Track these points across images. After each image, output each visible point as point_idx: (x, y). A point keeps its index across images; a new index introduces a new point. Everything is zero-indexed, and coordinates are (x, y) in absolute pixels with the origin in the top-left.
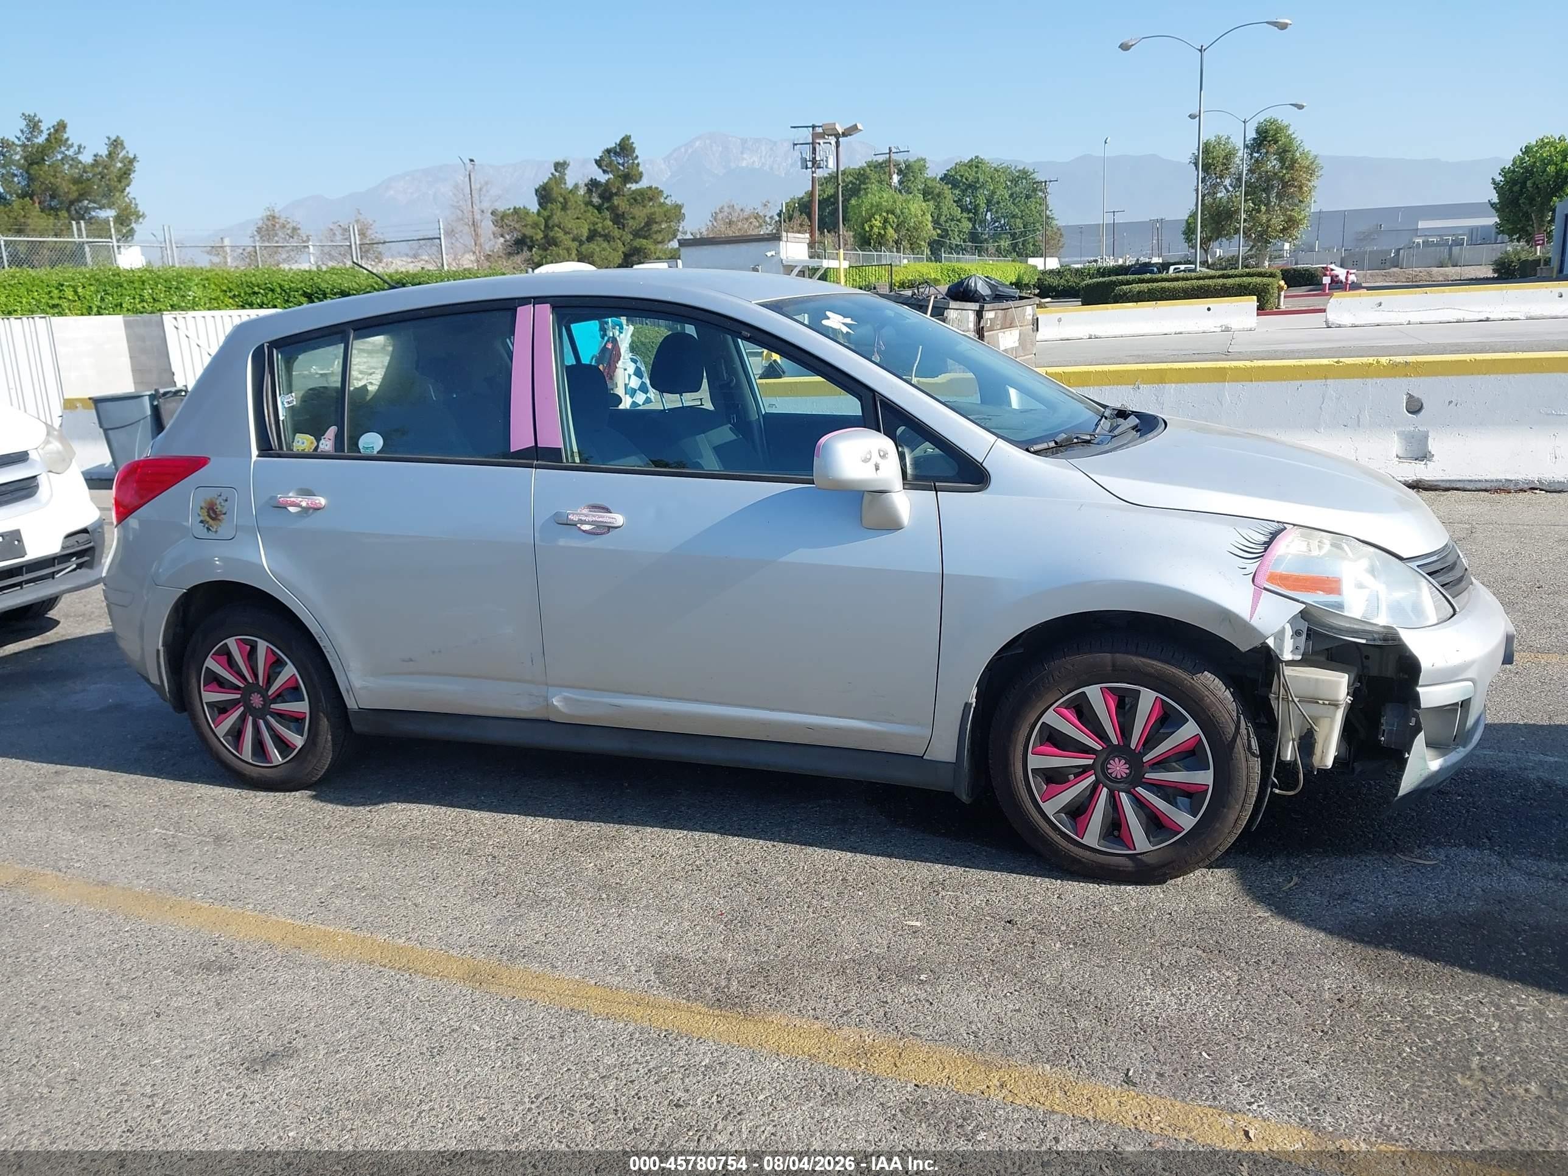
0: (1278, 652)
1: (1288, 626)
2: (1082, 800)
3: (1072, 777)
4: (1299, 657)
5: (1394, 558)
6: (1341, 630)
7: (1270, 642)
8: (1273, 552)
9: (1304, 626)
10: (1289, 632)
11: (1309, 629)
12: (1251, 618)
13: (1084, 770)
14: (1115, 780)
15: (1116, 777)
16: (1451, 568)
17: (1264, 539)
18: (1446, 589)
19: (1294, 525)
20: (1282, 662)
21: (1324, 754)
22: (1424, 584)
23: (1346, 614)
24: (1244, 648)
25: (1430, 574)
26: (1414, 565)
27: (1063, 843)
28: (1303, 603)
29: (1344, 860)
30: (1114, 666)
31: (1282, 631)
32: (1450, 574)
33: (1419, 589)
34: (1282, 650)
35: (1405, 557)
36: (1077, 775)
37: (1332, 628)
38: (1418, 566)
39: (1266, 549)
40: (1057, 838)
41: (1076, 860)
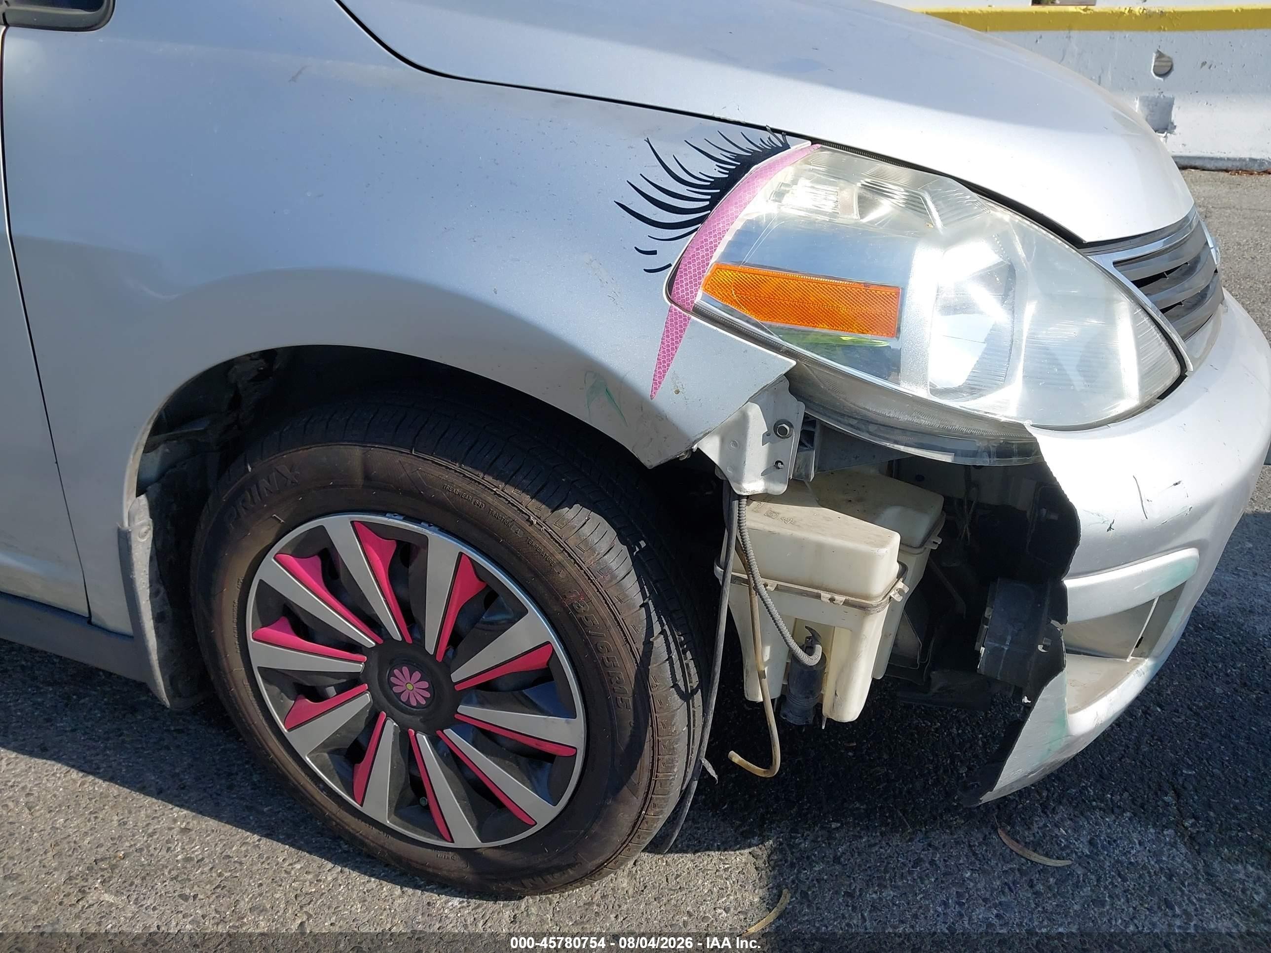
0: (729, 472)
1: (755, 412)
2: (354, 737)
3: (331, 691)
4: (781, 488)
5: (1058, 241)
6: (889, 428)
7: (711, 448)
8: (733, 210)
9: (796, 412)
10: (758, 425)
11: (808, 421)
12: (656, 384)
13: (350, 683)
14: (407, 708)
15: (408, 703)
16: (1189, 269)
17: (714, 171)
18: (1171, 319)
19: (814, 141)
20: (740, 497)
21: (840, 697)
22: (1124, 309)
23: (905, 387)
24: (651, 458)
25: (1139, 283)
26: (1106, 260)
27: (332, 807)
28: (789, 354)
29: (896, 840)
30: (367, 477)
31: (742, 423)
32: (1186, 284)
33: (1110, 319)
34: (739, 468)
35: (1087, 238)
36: (341, 689)
37: (866, 421)
38: (1116, 264)
39: (715, 201)
40: (320, 797)
41: (353, 839)
